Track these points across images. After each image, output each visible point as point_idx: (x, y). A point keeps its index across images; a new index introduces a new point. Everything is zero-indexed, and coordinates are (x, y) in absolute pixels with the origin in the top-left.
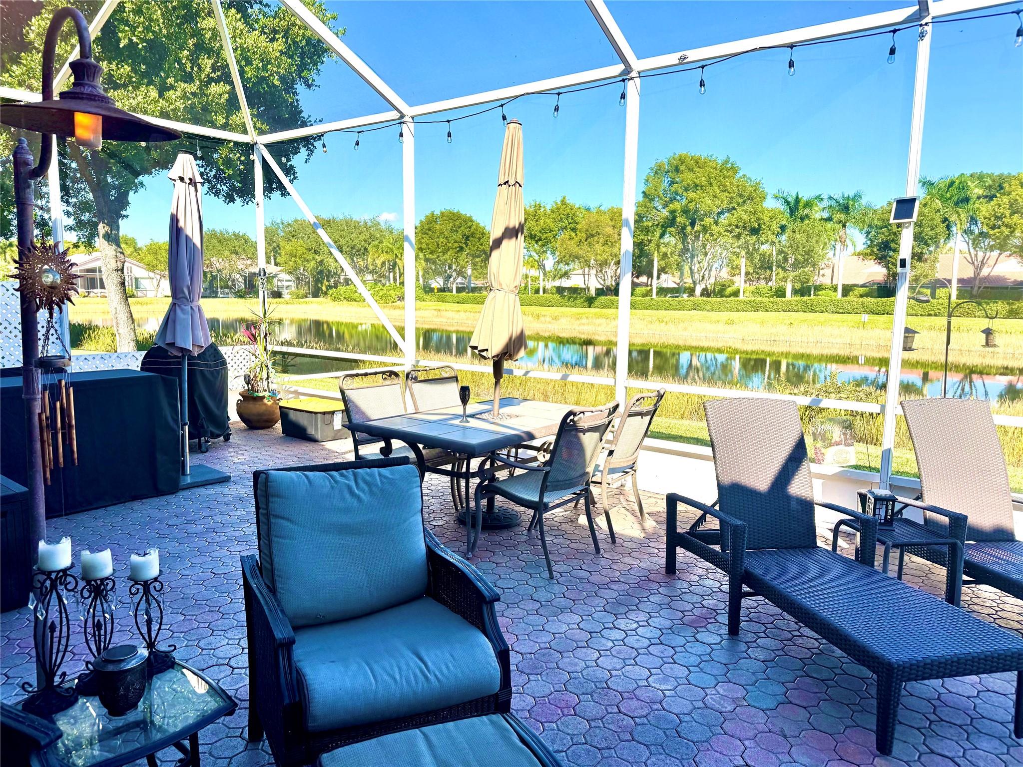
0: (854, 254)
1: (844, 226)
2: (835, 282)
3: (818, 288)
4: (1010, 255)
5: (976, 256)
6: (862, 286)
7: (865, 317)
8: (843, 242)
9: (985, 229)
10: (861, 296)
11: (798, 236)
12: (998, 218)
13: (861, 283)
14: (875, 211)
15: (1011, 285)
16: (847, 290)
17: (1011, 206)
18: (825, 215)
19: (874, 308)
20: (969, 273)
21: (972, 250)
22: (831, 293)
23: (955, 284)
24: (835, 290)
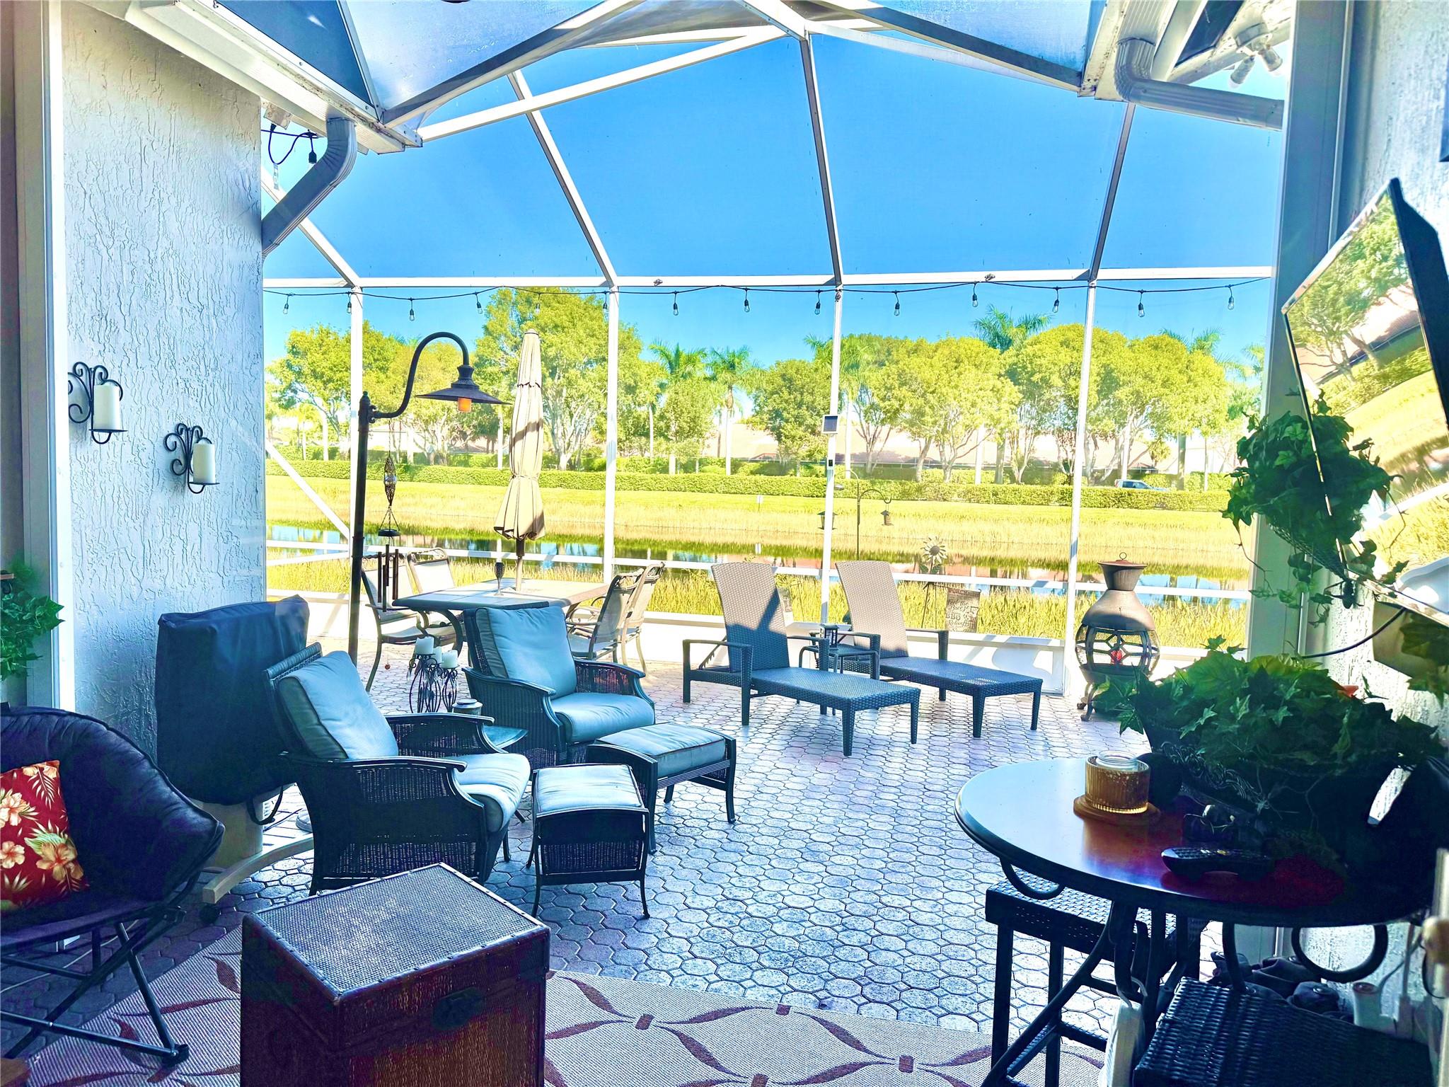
0: (743, 422)
1: (730, 388)
2: (722, 456)
3: (702, 463)
4: (901, 430)
5: (868, 428)
6: (752, 461)
7: (761, 499)
8: (729, 405)
9: (876, 400)
10: (752, 473)
11: (681, 398)
12: (889, 389)
13: (750, 457)
14: (763, 372)
15: (903, 463)
16: (736, 465)
17: (899, 375)
18: (709, 373)
19: (767, 486)
20: (861, 447)
21: (864, 422)
22: (718, 468)
23: (848, 461)
24: (723, 465)
